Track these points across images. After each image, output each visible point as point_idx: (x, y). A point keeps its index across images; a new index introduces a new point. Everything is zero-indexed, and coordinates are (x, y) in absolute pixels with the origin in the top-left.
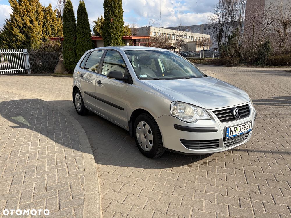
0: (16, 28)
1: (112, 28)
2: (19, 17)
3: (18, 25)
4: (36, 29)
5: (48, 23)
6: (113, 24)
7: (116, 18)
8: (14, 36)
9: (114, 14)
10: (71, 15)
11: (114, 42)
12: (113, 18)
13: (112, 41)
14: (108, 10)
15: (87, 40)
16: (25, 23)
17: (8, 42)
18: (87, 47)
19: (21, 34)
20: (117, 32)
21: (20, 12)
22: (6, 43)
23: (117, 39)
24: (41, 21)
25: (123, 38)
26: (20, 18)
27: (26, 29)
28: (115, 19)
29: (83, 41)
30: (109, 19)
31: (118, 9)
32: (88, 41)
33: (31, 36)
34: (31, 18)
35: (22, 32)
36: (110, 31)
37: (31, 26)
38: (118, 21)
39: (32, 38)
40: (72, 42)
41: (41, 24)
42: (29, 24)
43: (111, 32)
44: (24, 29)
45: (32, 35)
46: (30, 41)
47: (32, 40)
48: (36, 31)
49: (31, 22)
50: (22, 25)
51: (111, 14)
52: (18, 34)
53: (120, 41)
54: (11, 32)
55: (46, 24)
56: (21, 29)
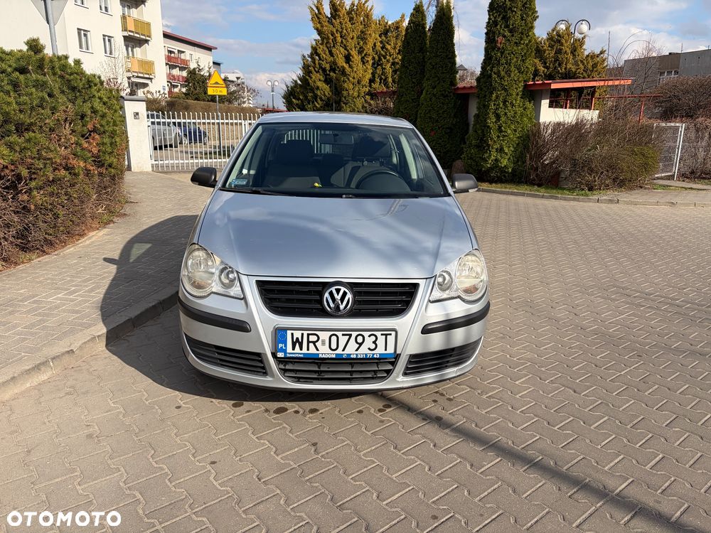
0: (317, 72)
1: (499, 61)
2: (325, 48)
3: (321, 67)
4: (356, 72)
5: (388, 57)
6: (502, 53)
7: (513, 36)
8: (312, 90)
9: (507, 26)
10: (420, 36)
11: (497, 97)
12: (504, 36)
13: (494, 96)
14: (495, 18)
15: (442, 94)
16: (334, 63)
17: (302, 100)
18: (441, 112)
19: (324, 84)
20: (508, 73)
21: (328, 38)
22: (297, 104)
23: (506, 90)
24: (369, 55)
25: (526, 86)
26: (327, 52)
27: (335, 73)
28: (509, 40)
29: (434, 95)
30: (494, 39)
31: (519, 13)
32: (445, 97)
33: (343, 89)
34: (348, 51)
35: (328, 81)
36: (491, 70)
37: (346, 66)
38: (516, 43)
39: (345, 93)
40: (412, 100)
41: (368, 61)
42: (341, 62)
43: (495, 73)
44: (332, 74)
45: (346, 85)
46: (340, 100)
47: (345, 97)
48: (354, 78)
49: (348, 58)
50: (328, 67)
51: (501, 27)
52: (320, 84)
53: (517, 95)
54: (307, 80)
55: (383, 60)
56: (327, 74)
